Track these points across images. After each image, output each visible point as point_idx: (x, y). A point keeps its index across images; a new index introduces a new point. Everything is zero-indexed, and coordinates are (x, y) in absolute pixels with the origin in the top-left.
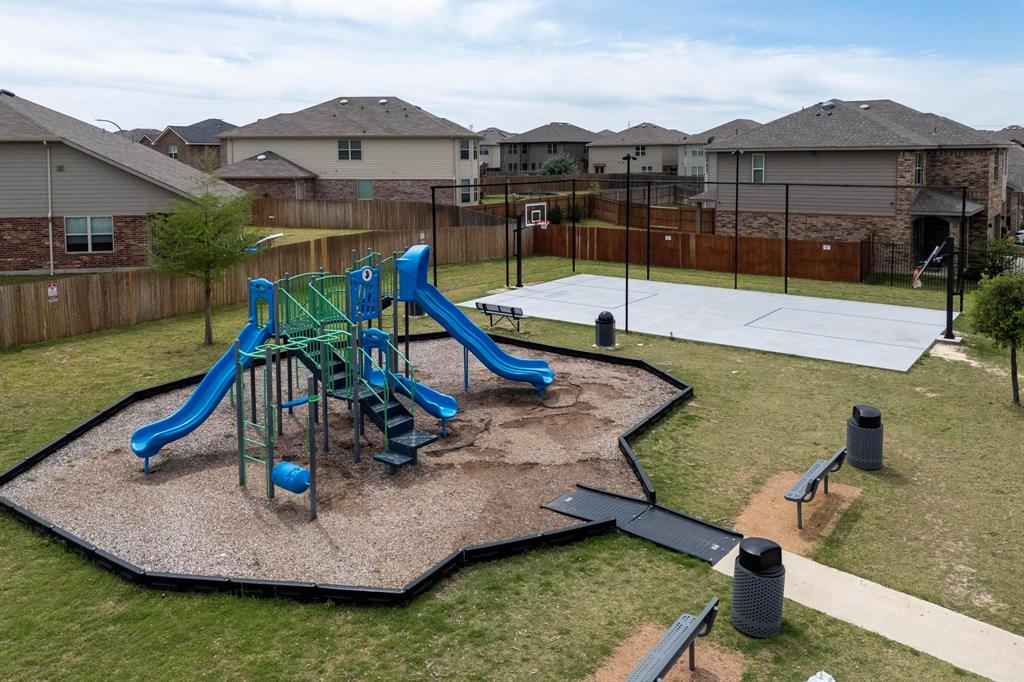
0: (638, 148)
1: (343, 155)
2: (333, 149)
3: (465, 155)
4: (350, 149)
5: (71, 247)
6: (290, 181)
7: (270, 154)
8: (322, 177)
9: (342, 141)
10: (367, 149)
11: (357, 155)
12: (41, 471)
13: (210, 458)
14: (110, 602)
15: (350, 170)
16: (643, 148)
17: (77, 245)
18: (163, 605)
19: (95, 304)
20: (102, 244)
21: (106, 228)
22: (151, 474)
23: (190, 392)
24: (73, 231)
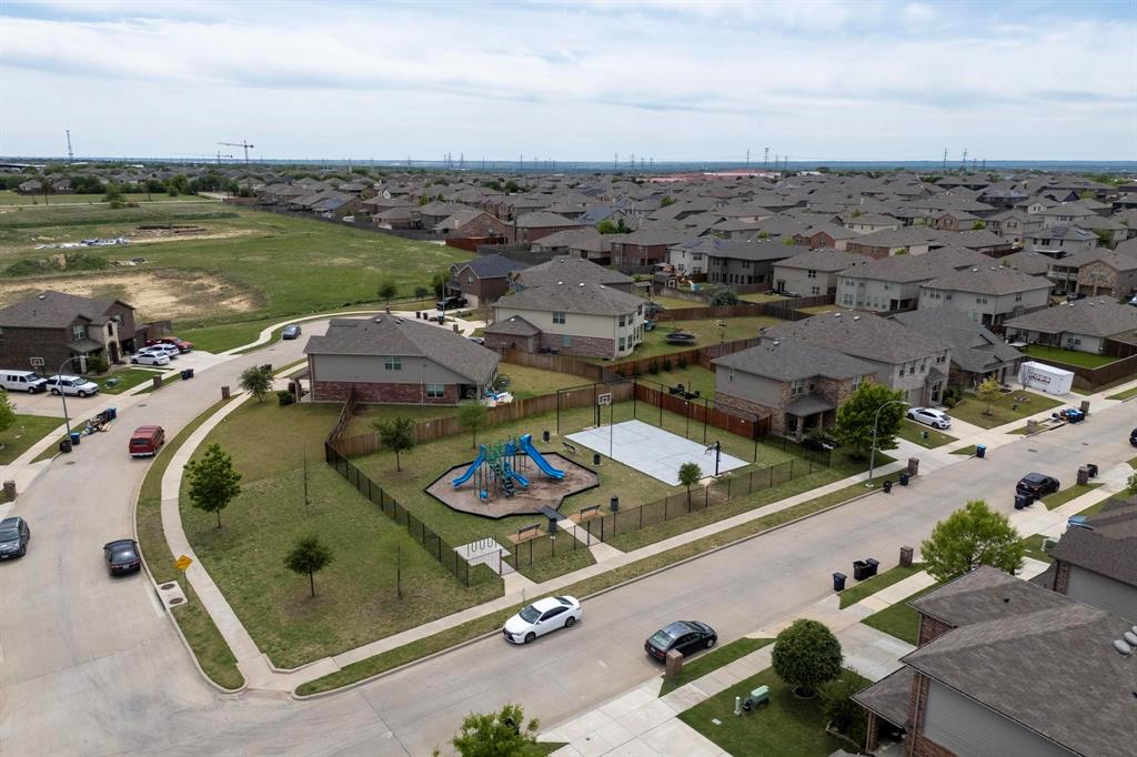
0: (810, 271)
1: (555, 321)
2: (550, 318)
3: (622, 324)
4: (559, 319)
5: (429, 395)
6: (526, 337)
7: (517, 317)
8: (545, 331)
9: (555, 313)
10: (567, 318)
11: (563, 321)
12: (434, 486)
13: (469, 488)
14: (450, 513)
15: (559, 329)
16: (814, 272)
17: (431, 395)
18: (459, 514)
19: (440, 428)
20: (440, 395)
21: (442, 390)
22: (457, 490)
23: (468, 467)
24: (430, 389)
